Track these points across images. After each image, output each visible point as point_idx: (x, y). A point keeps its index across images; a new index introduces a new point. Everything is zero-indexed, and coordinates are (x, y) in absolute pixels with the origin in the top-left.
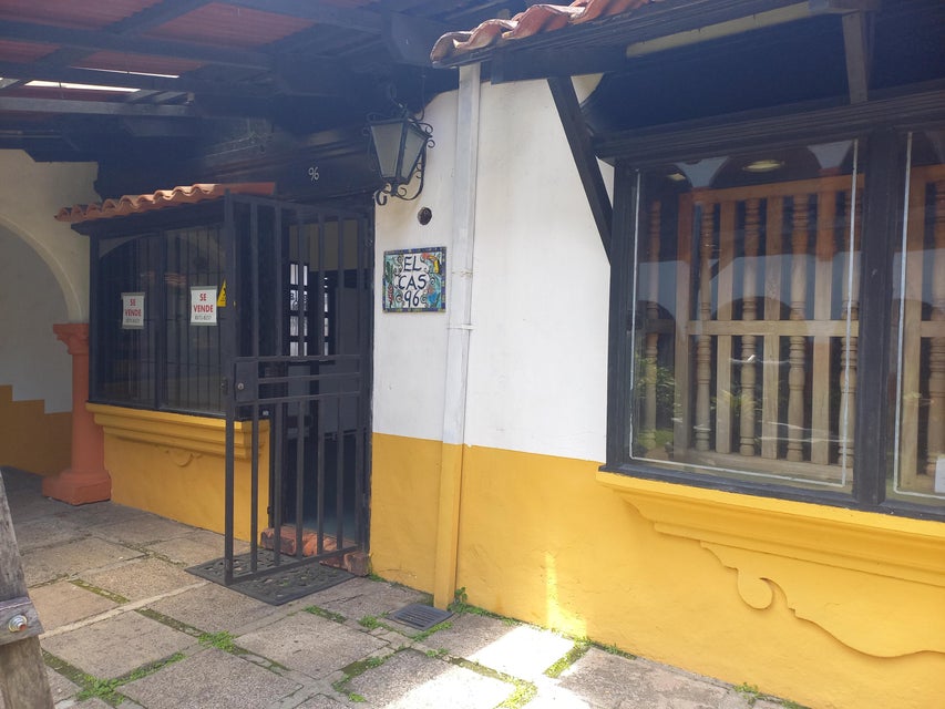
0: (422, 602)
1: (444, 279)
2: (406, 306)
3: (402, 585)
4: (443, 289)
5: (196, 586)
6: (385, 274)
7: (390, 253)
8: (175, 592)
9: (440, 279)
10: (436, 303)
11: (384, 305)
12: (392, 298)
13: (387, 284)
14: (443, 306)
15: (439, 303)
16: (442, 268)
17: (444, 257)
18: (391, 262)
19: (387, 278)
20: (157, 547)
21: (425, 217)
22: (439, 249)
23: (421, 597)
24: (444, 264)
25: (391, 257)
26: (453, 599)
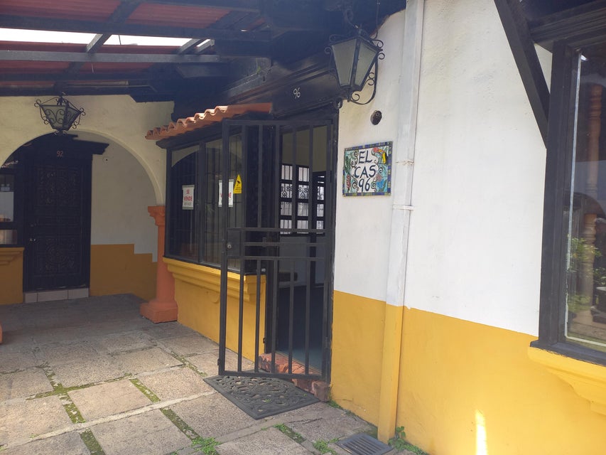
0: (368, 433)
1: (390, 168)
2: (360, 191)
3: (354, 414)
4: (389, 177)
5: (206, 394)
6: (345, 166)
7: (349, 150)
8: (191, 398)
9: (387, 168)
10: (383, 189)
11: (343, 191)
12: (349, 185)
13: (346, 174)
14: (389, 191)
15: (386, 188)
16: (388, 159)
17: (391, 150)
18: (349, 157)
19: (346, 170)
20: (192, 359)
21: (377, 118)
22: (386, 144)
23: (367, 428)
24: (390, 155)
25: (349, 152)
26: (393, 434)
